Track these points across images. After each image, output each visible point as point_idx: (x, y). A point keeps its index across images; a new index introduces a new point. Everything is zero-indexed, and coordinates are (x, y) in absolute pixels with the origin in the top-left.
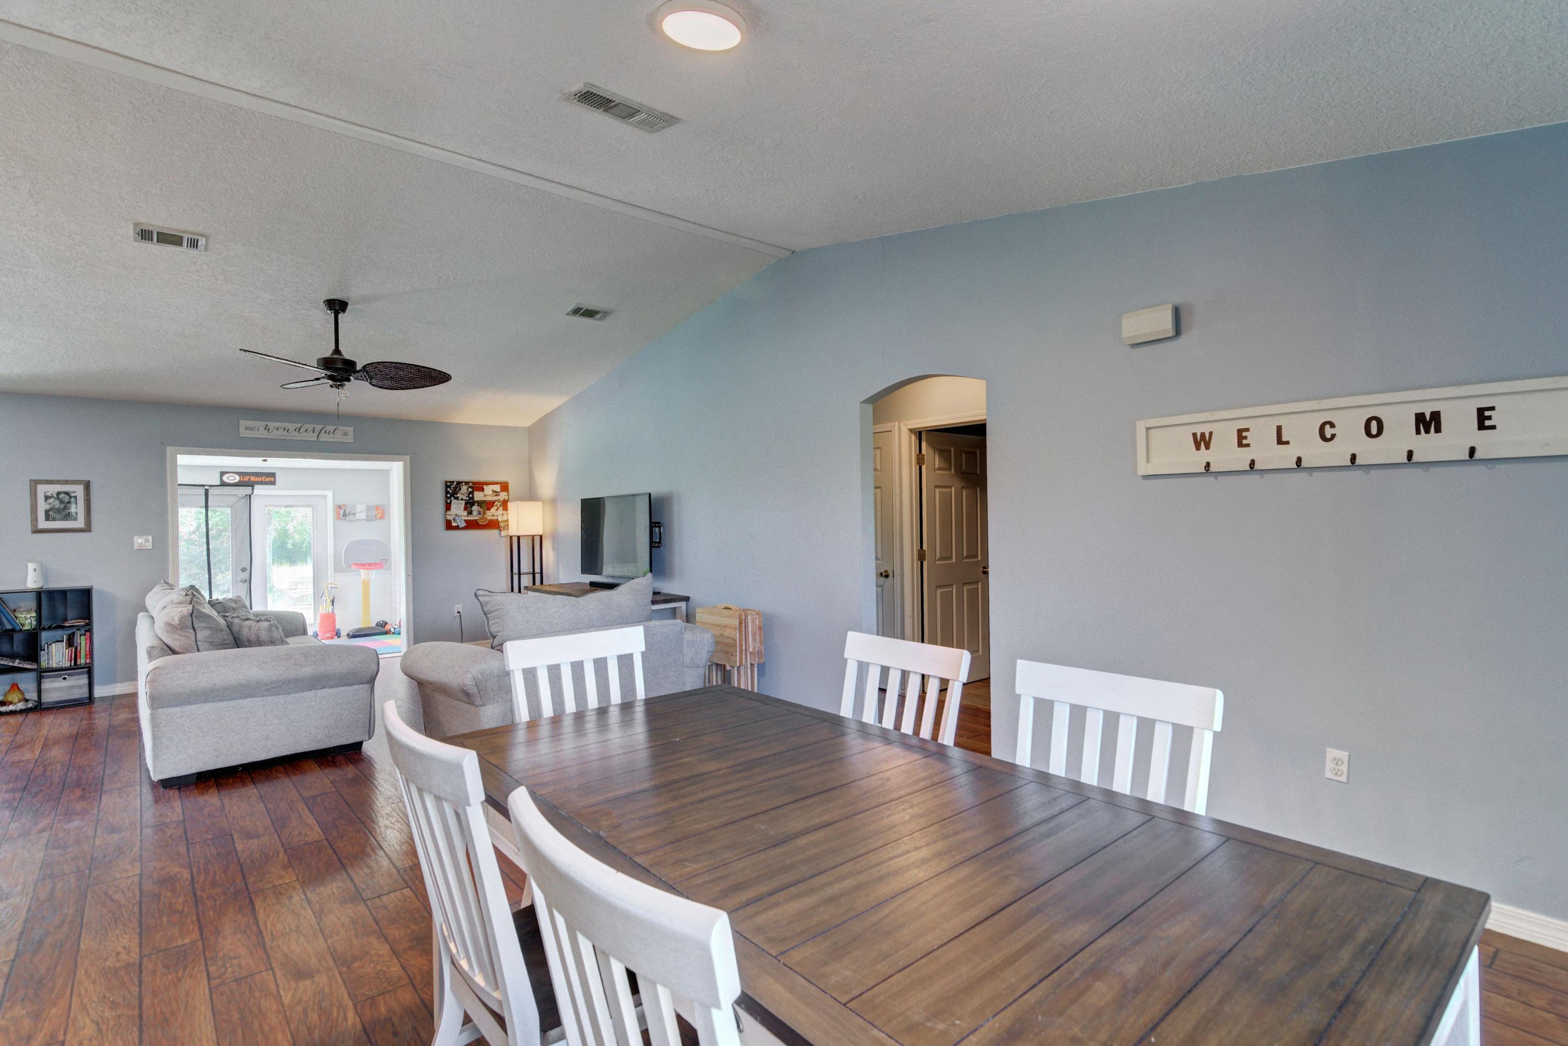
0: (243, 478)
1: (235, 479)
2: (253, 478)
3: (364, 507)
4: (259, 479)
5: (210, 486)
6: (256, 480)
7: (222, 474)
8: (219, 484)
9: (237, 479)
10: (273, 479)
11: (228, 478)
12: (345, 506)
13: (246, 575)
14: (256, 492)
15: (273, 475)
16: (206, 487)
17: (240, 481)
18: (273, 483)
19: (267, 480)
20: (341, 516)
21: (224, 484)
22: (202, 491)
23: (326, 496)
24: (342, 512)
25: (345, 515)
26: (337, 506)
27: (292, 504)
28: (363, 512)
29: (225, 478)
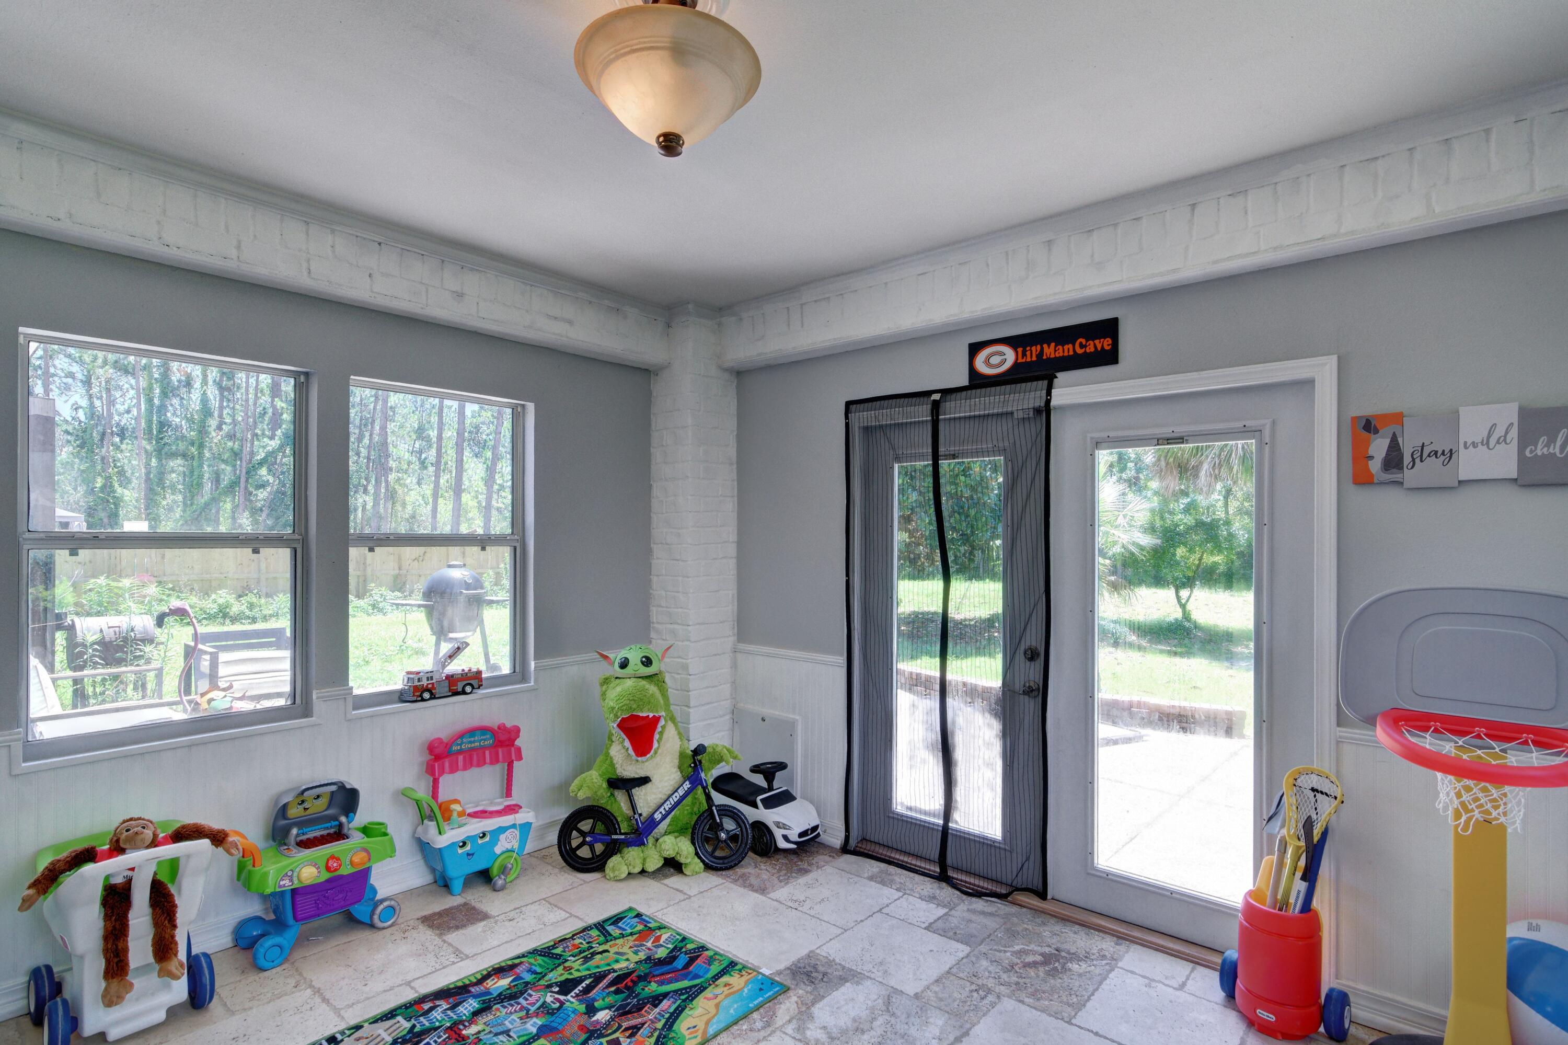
0: (1024, 355)
1: (1004, 361)
2: (1050, 351)
3: (1508, 414)
4: (1067, 350)
5: (946, 392)
6: (1060, 353)
7: (975, 349)
8: (964, 381)
9: (1008, 357)
10: (1107, 343)
11: (987, 362)
12: (1397, 418)
13: (1033, 672)
14: (1059, 397)
15: (1110, 328)
16: (936, 397)
17: (1016, 365)
18: (1110, 357)
19: (1090, 349)
20: (1375, 466)
21: (978, 381)
22: (922, 413)
23: (1310, 382)
24: (1379, 447)
25: (1394, 460)
26: (1355, 420)
27: (1180, 430)
28: (1503, 440)
29: (981, 366)
